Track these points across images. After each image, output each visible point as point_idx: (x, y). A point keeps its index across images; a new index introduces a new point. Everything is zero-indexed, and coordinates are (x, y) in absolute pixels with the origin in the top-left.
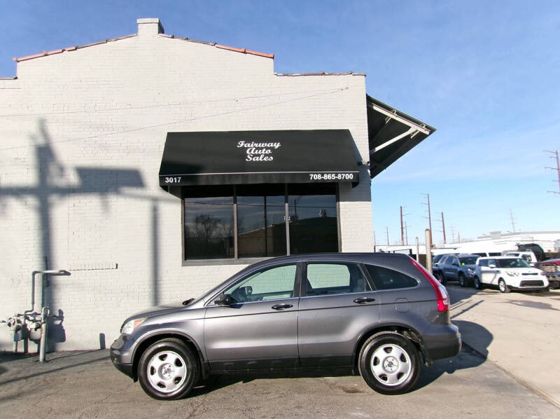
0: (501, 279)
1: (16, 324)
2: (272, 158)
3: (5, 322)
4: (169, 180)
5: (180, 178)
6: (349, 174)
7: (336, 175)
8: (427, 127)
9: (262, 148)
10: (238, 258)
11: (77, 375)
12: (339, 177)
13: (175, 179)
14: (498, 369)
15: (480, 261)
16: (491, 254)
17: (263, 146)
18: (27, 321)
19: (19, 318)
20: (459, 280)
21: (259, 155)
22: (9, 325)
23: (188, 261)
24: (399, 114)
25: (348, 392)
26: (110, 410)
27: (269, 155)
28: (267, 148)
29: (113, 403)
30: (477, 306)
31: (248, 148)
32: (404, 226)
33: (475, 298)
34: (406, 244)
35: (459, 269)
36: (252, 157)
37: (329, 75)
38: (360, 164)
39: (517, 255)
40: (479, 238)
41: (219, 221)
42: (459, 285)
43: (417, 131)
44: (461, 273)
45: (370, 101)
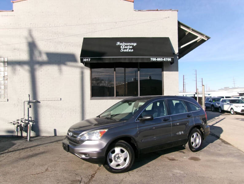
0: (232, 109)
1: (17, 124)
2: (133, 50)
3: (12, 123)
4: (85, 60)
5: (90, 59)
6: (169, 58)
7: (163, 59)
8: (206, 37)
9: (128, 46)
10: (116, 96)
11: (45, 148)
12: (165, 60)
13: (88, 59)
14: (240, 151)
15: (222, 100)
16: (226, 97)
17: (128, 44)
18: (22, 123)
19: (18, 121)
20: (211, 108)
21: (126, 49)
22: (14, 124)
23: (93, 97)
24: (193, 30)
25: (170, 160)
26: (61, 165)
27: (131, 49)
28: (130, 46)
29: (62, 162)
30: (222, 121)
31: (121, 45)
32: (184, 84)
33: (221, 117)
34: (185, 92)
35: (212, 104)
36: (123, 50)
37: (160, 11)
38: (174, 53)
39: (239, 98)
40: (219, 90)
41: (103, 80)
42: (211, 110)
43: (201, 38)
44: (213, 105)
45: (179, 24)
